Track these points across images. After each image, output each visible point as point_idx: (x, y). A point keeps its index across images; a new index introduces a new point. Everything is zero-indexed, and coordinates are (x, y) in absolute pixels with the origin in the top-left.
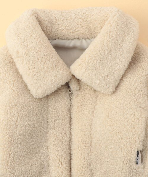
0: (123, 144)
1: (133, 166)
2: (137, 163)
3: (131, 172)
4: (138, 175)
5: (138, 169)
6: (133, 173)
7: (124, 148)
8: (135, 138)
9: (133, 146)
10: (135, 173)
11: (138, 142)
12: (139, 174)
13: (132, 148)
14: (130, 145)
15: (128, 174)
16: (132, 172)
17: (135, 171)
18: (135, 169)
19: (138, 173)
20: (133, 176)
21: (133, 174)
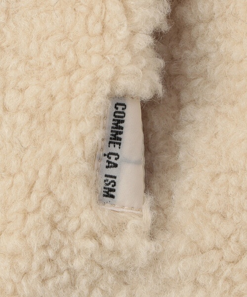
0: (16, 52)
1: (73, 211)
2: (109, 193)
3: (58, 252)
4: (111, 278)
5: (112, 236)
6: (77, 264)
7: (21, 84)
8: (97, 9)
9: (82, 60)
10: (91, 260)
11: (123, 33)
12: (121, 275)
13: (74, 77)
14: (62, 57)
15: (35, 265)
16: (65, 253)
17: (91, 245)
18: (94, 236)
19: (115, 262)
20: (73, 284)
21: (73, 274)
